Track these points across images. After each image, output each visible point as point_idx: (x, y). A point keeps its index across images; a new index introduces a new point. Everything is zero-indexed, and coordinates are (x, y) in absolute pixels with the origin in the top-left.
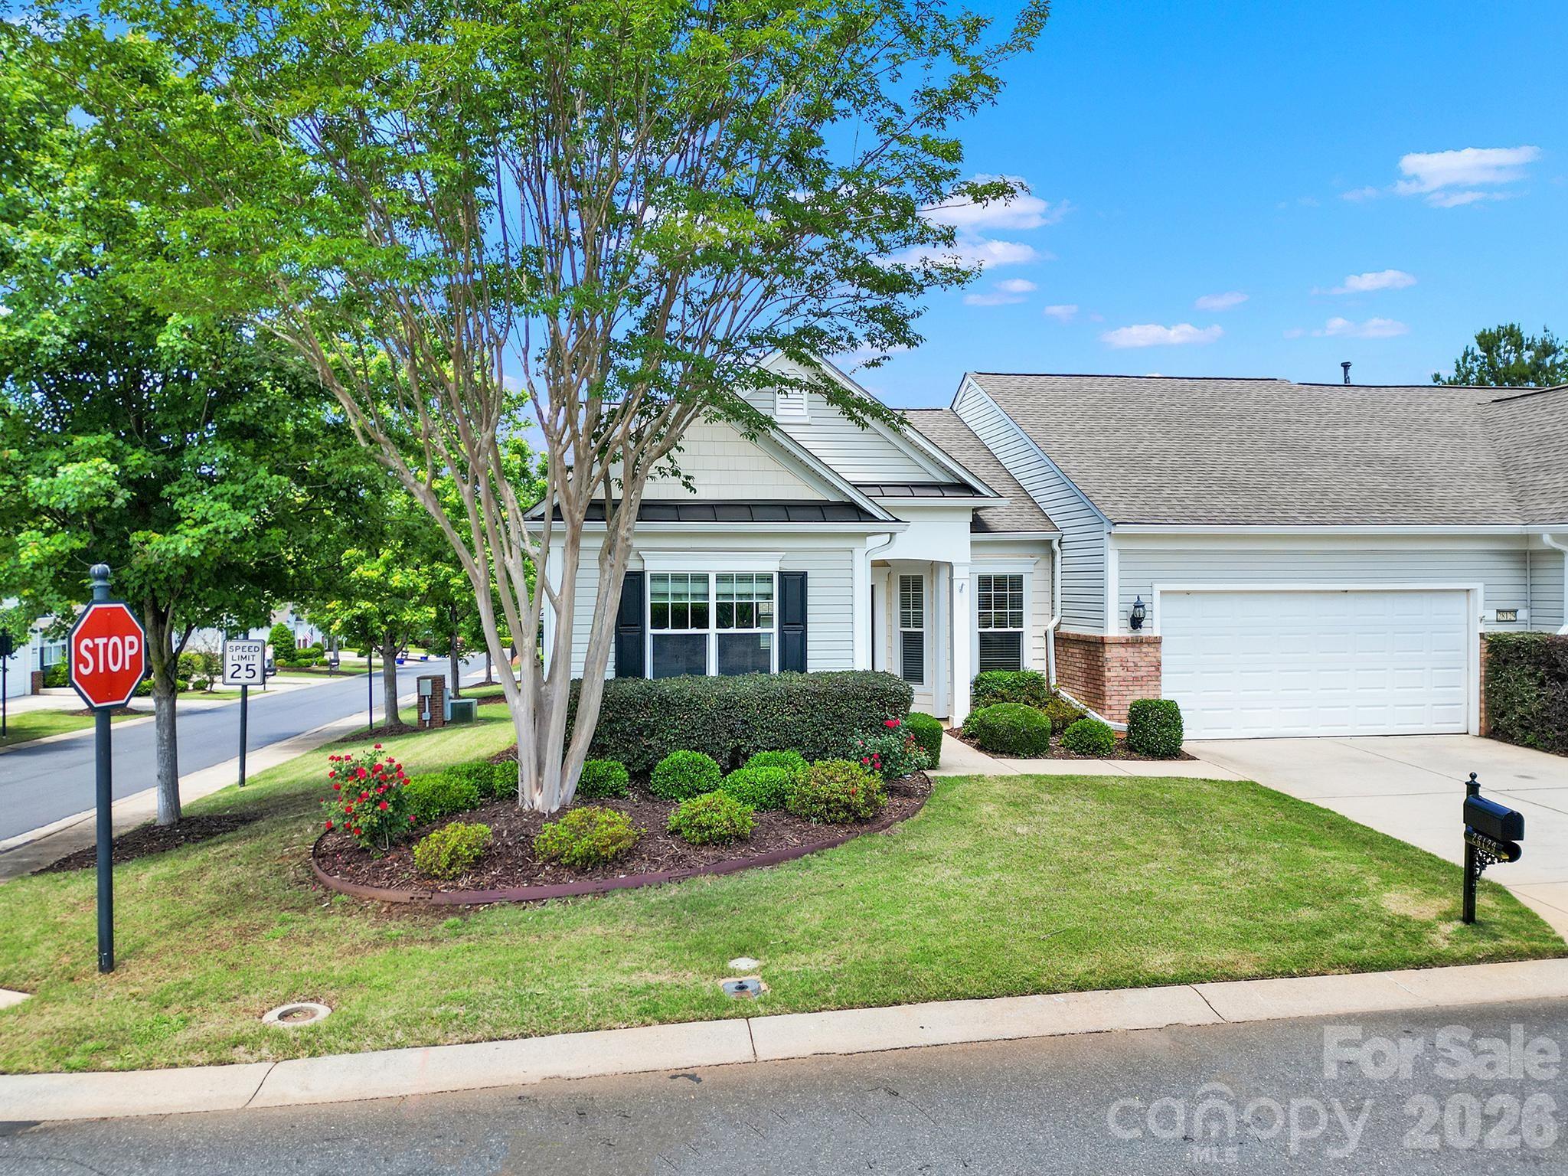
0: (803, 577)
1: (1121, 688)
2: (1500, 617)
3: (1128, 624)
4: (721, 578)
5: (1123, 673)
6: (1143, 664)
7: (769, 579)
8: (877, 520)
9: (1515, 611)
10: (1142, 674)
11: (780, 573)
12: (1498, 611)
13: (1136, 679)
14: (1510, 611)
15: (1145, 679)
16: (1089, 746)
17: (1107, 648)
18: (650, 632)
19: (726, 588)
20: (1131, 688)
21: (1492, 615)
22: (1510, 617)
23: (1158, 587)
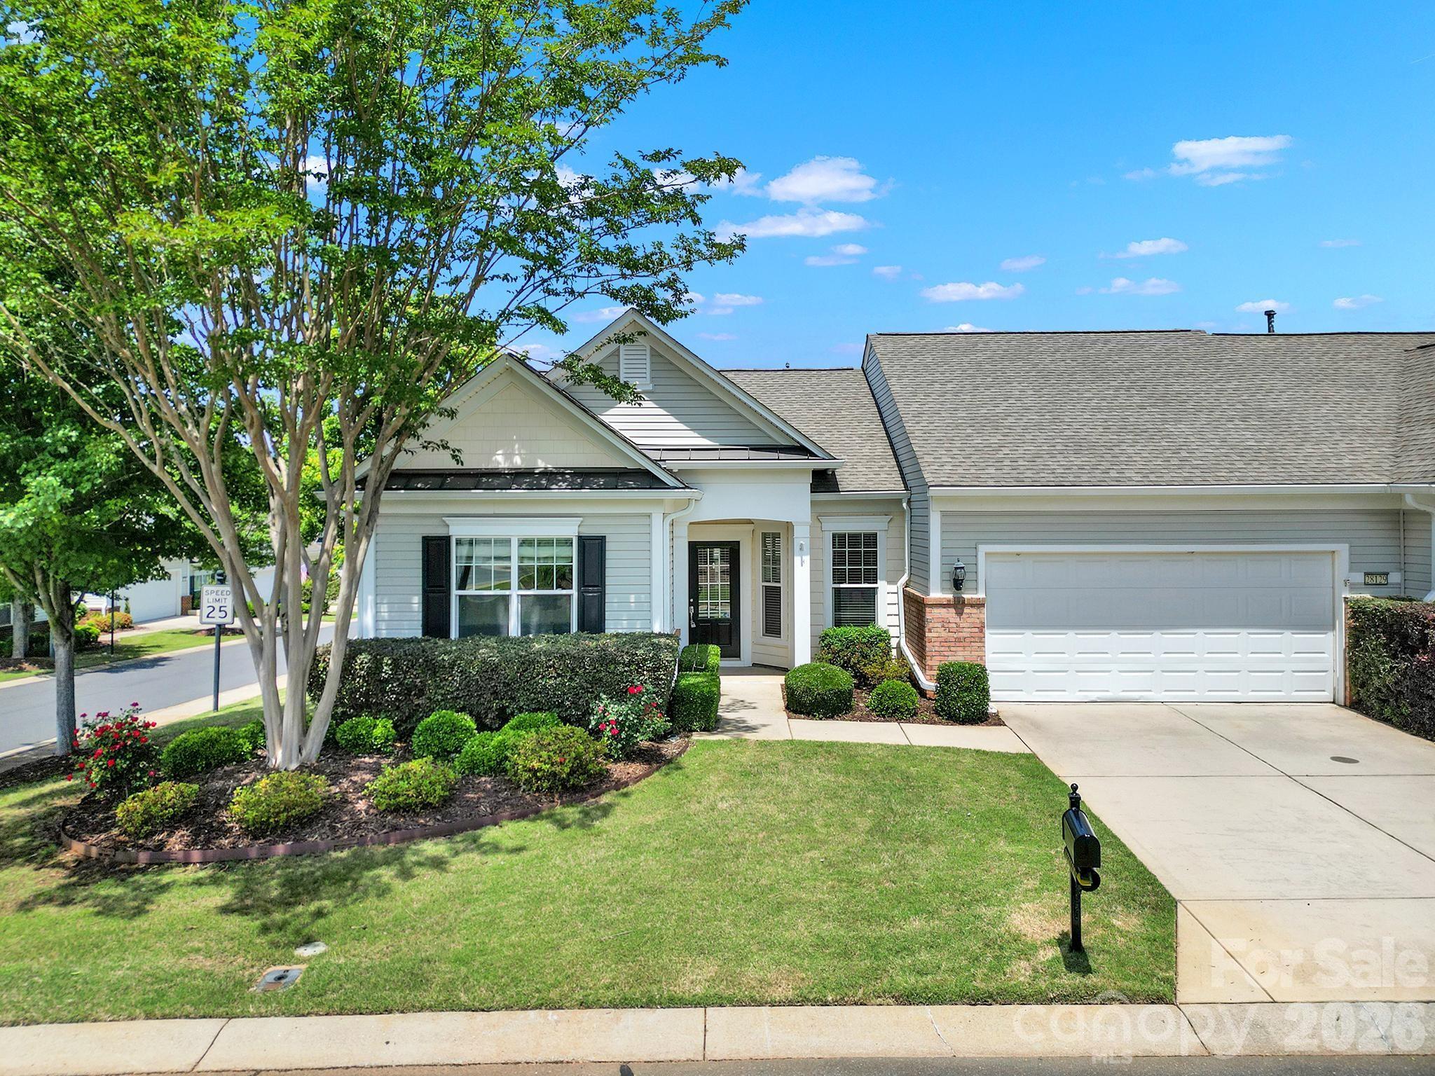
0: (602, 540)
1: (942, 649)
2: (1368, 580)
3: (950, 585)
4: (524, 543)
5: (944, 634)
6: (964, 625)
7: (568, 542)
8: (667, 487)
9: (1387, 574)
10: (965, 635)
11: (580, 538)
12: (1367, 574)
13: (958, 640)
14: (1381, 574)
15: (967, 640)
16: (888, 708)
17: (927, 609)
18: (455, 592)
19: (528, 551)
20: (952, 649)
21: (1359, 578)
22: (1379, 580)
23: (983, 549)
